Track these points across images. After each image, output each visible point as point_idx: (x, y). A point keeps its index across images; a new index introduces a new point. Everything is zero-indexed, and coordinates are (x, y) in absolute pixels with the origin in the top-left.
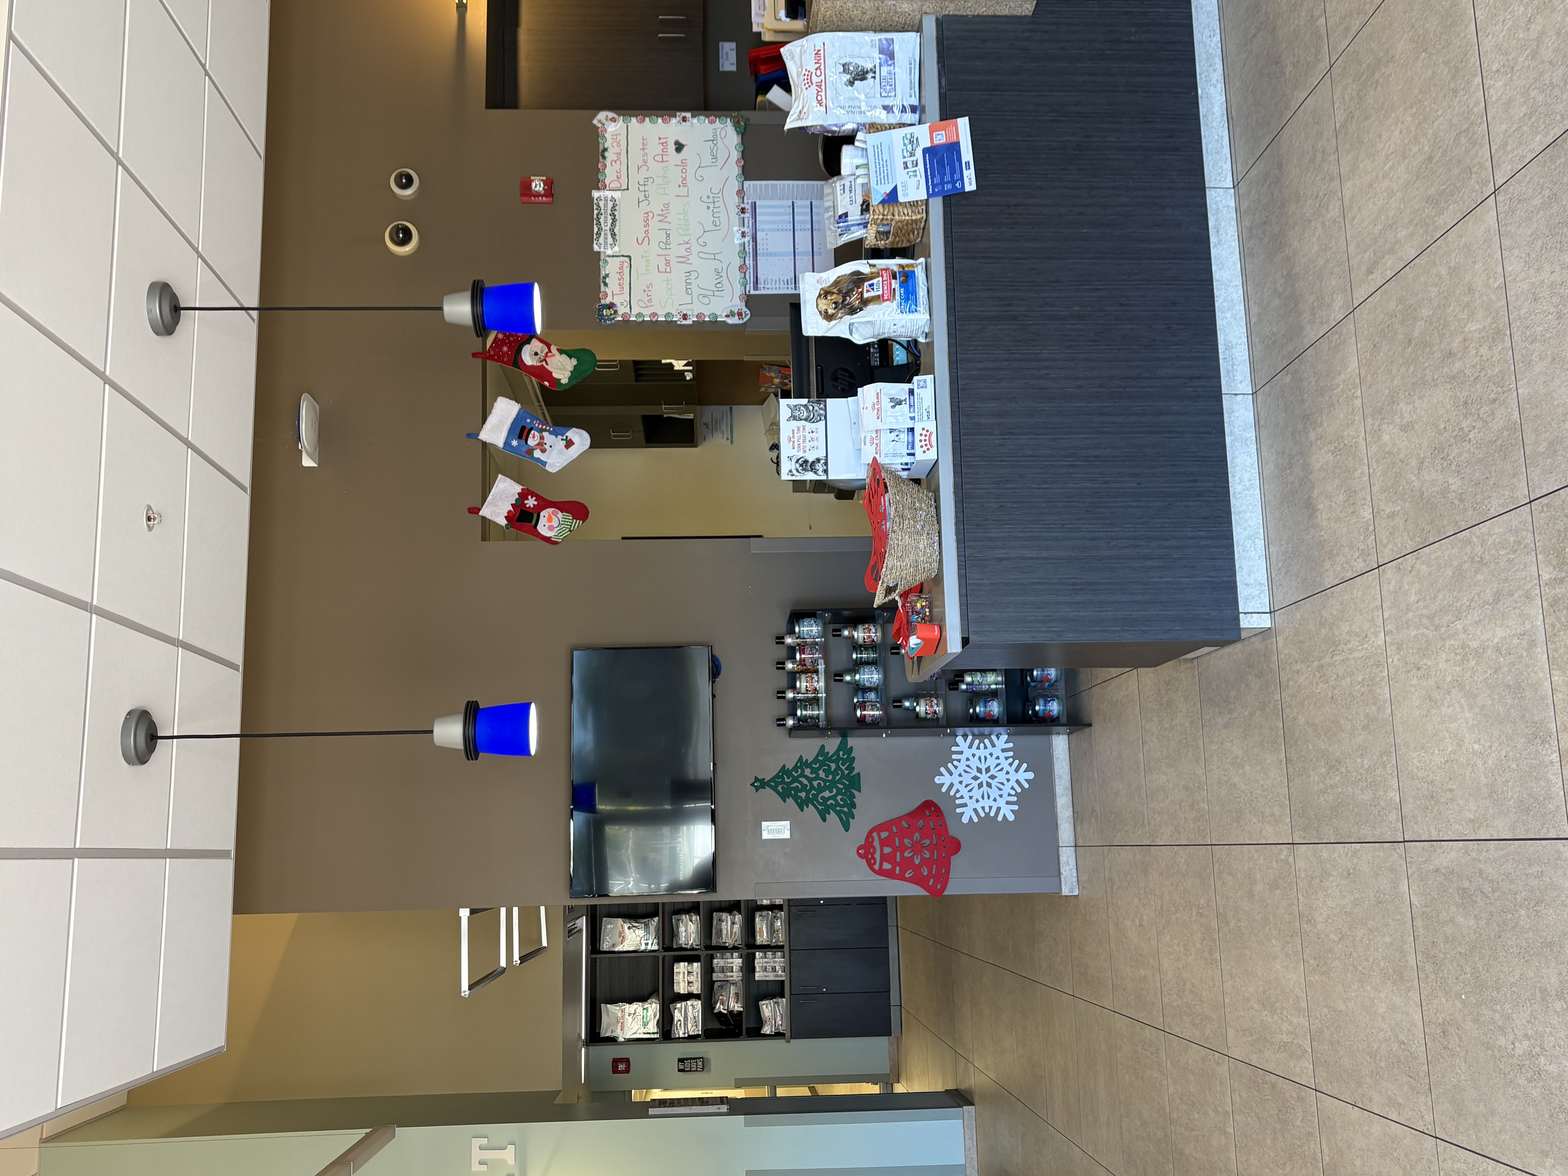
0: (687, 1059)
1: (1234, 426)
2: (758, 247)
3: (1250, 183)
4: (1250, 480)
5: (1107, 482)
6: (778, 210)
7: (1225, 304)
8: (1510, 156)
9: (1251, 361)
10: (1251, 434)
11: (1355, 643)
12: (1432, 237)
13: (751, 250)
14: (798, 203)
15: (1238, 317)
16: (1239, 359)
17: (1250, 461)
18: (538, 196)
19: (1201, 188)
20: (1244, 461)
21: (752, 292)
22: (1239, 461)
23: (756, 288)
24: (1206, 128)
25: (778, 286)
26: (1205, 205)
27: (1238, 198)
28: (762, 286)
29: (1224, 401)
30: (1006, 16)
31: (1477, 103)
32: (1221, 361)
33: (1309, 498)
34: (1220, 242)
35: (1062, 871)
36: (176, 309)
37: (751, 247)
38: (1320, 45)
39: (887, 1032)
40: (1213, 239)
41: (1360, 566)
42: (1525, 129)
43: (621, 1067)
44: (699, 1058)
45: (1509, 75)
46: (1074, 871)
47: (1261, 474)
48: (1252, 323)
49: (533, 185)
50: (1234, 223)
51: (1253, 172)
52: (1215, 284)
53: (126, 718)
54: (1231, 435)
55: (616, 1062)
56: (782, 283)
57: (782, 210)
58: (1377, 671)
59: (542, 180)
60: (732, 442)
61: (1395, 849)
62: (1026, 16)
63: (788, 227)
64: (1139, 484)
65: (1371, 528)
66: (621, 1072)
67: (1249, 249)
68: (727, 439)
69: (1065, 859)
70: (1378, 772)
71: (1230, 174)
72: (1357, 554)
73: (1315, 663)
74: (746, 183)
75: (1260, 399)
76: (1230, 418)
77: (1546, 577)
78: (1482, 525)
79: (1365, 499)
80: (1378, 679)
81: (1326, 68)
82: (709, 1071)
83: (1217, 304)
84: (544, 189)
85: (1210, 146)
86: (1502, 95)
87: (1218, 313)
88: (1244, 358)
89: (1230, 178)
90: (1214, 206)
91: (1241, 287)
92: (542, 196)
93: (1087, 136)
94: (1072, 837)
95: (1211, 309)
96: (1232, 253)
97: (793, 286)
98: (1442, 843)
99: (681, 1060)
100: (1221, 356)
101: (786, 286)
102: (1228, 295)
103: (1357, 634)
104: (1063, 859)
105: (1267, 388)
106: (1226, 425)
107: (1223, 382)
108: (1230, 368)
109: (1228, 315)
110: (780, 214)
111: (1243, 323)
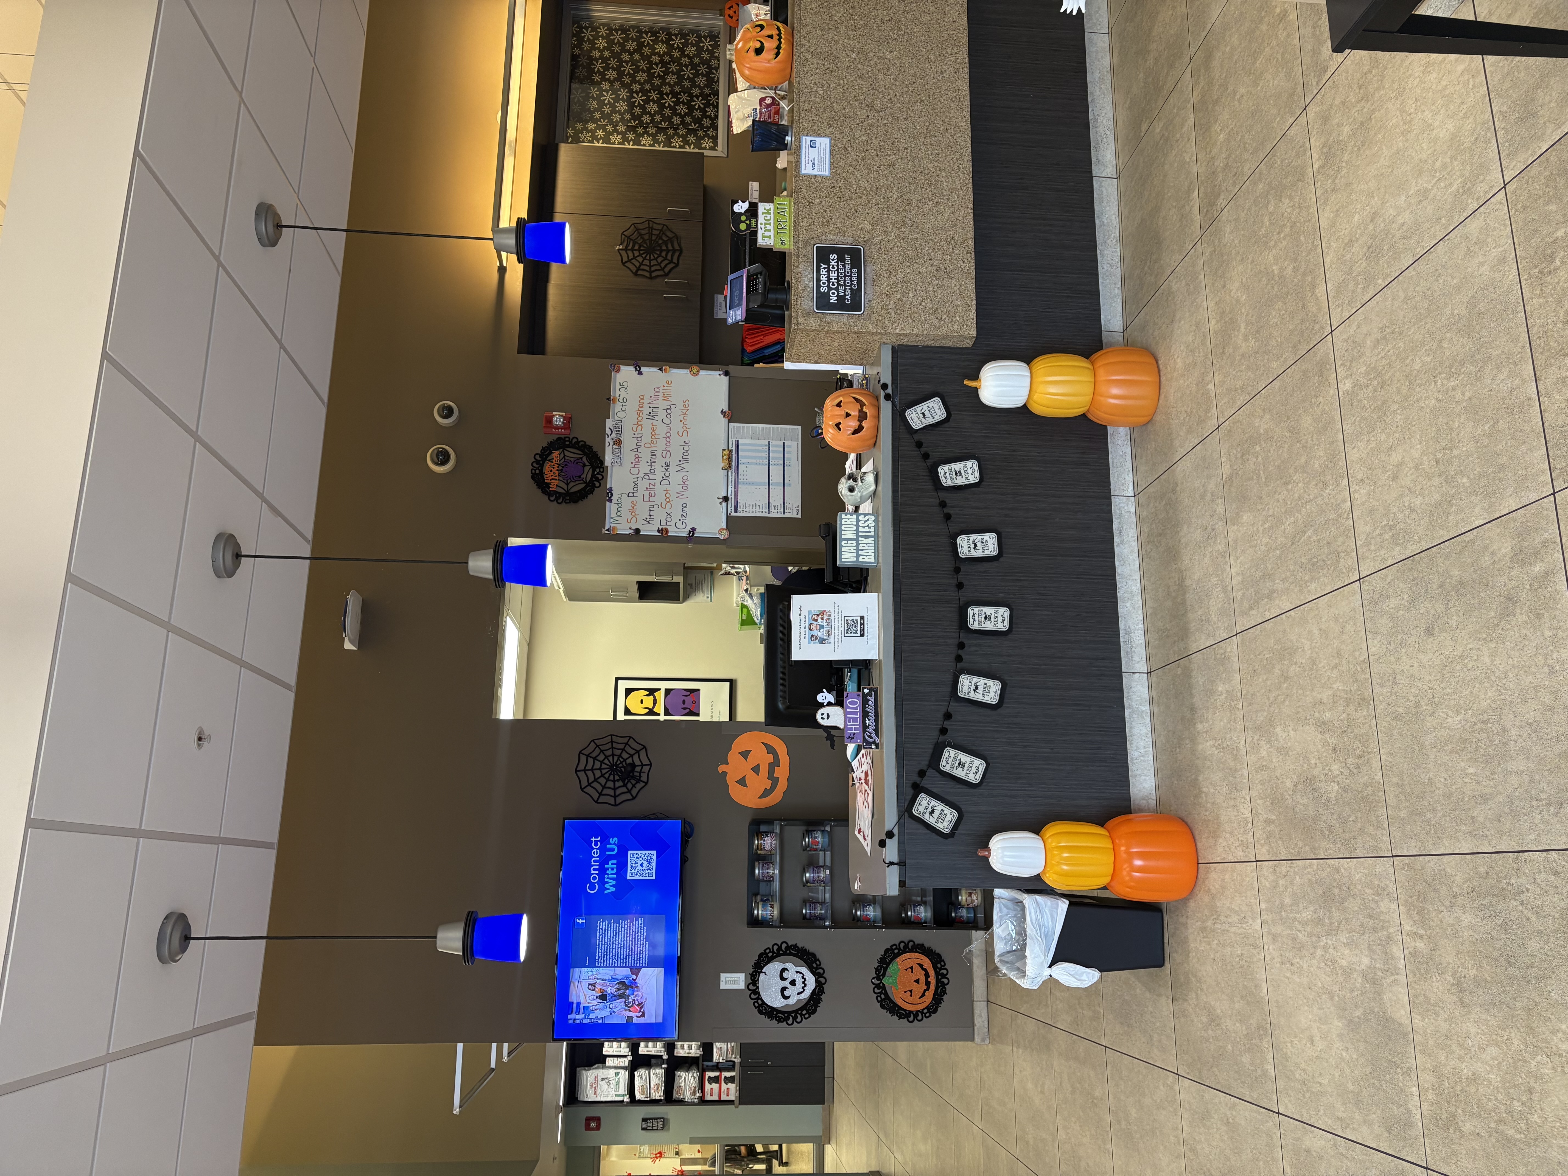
0: (650, 1119)
1: (1132, 701)
2: (739, 477)
3: (1149, 497)
4: (1145, 748)
5: (1025, 747)
6: (757, 448)
7: (1126, 595)
8: (1373, 555)
9: (1147, 645)
10: (1146, 708)
11: (1235, 919)
12: (1306, 598)
13: (733, 480)
14: (773, 443)
15: (1137, 606)
16: (1137, 642)
17: (1145, 731)
18: (558, 429)
19: (1107, 497)
20: (1140, 730)
21: (733, 514)
22: (1136, 731)
23: (736, 511)
24: (1112, 445)
25: (754, 509)
26: (1110, 512)
27: (1139, 506)
28: (741, 509)
29: (1124, 678)
30: (950, 348)
31: (1344, 501)
32: (1122, 644)
33: (1196, 779)
34: (1122, 542)
35: (976, 1022)
36: (238, 556)
37: (733, 477)
38: (1210, 405)
39: (822, 1102)
40: (1116, 540)
41: (1240, 855)
42: (1387, 537)
43: (593, 1125)
44: (660, 1118)
45: (1372, 487)
46: (986, 1023)
47: (1154, 743)
48: (1148, 614)
49: (555, 419)
50: (1134, 526)
51: (1151, 489)
52: (1117, 577)
53: (163, 923)
54: (1130, 708)
55: (589, 1120)
56: (758, 508)
57: (760, 448)
58: (1255, 952)
59: (562, 416)
60: (711, 600)
61: (1270, 1117)
62: (966, 348)
63: (765, 462)
64: (1052, 749)
65: (1250, 825)
66: (593, 1129)
67: (1146, 551)
68: (708, 597)
69: (978, 1012)
70: (1254, 1041)
71: (1131, 484)
72: (1237, 844)
73: (1200, 923)
74: (731, 425)
75: (1154, 679)
76: (1128, 693)
77: (1407, 928)
78: (1349, 860)
79: (1245, 799)
80: (1255, 959)
81: (1215, 426)
82: (669, 1129)
83: (1118, 595)
84: (563, 423)
85: (1115, 461)
86: (1366, 501)
87: (1120, 603)
88: (1140, 642)
89: (1131, 488)
90: (1118, 511)
91: (1139, 581)
92: (562, 429)
93: (1014, 451)
94: (985, 993)
95: (1113, 600)
96: (1132, 551)
97: (767, 510)
98: (1313, 1128)
99: (644, 1120)
100: (1122, 640)
101: (761, 510)
102: (1128, 588)
103: (1236, 912)
104: (977, 1012)
105: (1160, 672)
106: (1125, 699)
107: (1123, 662)
108: (1129, 650)
109: (1128, 605)
110: (759, 451)
111: (1140, 612)
